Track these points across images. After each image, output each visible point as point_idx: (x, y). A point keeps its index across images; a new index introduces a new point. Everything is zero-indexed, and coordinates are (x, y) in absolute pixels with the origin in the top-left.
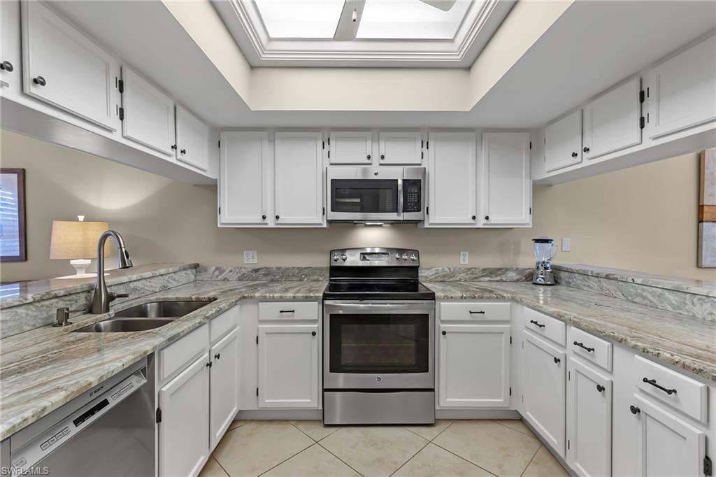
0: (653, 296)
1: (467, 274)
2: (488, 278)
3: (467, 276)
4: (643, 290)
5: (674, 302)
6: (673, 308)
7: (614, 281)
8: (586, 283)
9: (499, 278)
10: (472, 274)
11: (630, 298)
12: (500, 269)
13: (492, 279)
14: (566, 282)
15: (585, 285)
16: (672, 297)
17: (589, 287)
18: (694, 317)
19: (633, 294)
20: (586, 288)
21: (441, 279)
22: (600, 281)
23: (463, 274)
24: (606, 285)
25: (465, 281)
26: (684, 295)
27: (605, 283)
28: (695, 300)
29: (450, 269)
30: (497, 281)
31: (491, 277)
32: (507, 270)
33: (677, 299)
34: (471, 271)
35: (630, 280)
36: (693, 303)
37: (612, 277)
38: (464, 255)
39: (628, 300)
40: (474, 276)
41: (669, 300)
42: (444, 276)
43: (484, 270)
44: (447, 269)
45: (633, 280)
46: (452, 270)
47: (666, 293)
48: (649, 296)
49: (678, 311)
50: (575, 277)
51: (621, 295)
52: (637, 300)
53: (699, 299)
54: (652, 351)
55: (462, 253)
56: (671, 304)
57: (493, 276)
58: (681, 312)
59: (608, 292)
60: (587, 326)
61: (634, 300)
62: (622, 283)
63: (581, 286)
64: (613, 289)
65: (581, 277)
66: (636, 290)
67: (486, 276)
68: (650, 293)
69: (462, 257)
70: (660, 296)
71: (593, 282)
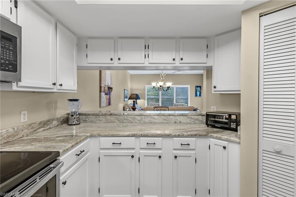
0: (131, 119)
1: (28, 130)
2: (43, 129)
3: (29, 131)
4: (127, 117)
5: (139, 119)
6: (138, 121)
7: (114, 116)
8: (98, 119)
9: (49, 127)
10: (32, 128)
11: (121, 121)
12: (48, 121)
13: (45, 129)
14: (83, 121)
15: (97, 120)
16: (138, 118)
17: (100, 120)
18: (145, 122)
19: (123, 119)
20: (98, 121)
21: (5, 141)
22: (106, 117)
23: (26, 130)
24: (109, 118)
25: (27, 136)
26: (142, 116)
27: (108, 117)
28: (146, 117)
29: (14, 129)
30: (48, 129)
31: (44, 127)
32: (53, 120)
33: (140, 118)
34: (31, 126)
35: (122, 114)
36: (145, 118)
37: (113, 114)
38: (24, 114)
39: (121, 122)
40: (34, 129)
41: (137, 119)
42: (8, 137)
43: (40, 123)
44: (11, 130)
45: (123, 114)
46: (16, 129)
47: (136, 117)
48: (130, 119)
49: (140, 122)
50: (90, 117)
51: (117, 121)
52: (125, 121)
53: (147, 117)
54: (181, 134)
55: (23, 113)
56: (138, 120)
57: (46, 126)
58: (141, 122)
59: (110, 121)
60: (152, 134)
61: (123, 122)
62: (117, 116)
63: (94, 121)
64: (113, 119)
65: (94, 117)
66: (124, 117)
67: (42, 127)
68: (130, 118)
69: (22, 116)
70: (133, 118)
71: (101, 118)
